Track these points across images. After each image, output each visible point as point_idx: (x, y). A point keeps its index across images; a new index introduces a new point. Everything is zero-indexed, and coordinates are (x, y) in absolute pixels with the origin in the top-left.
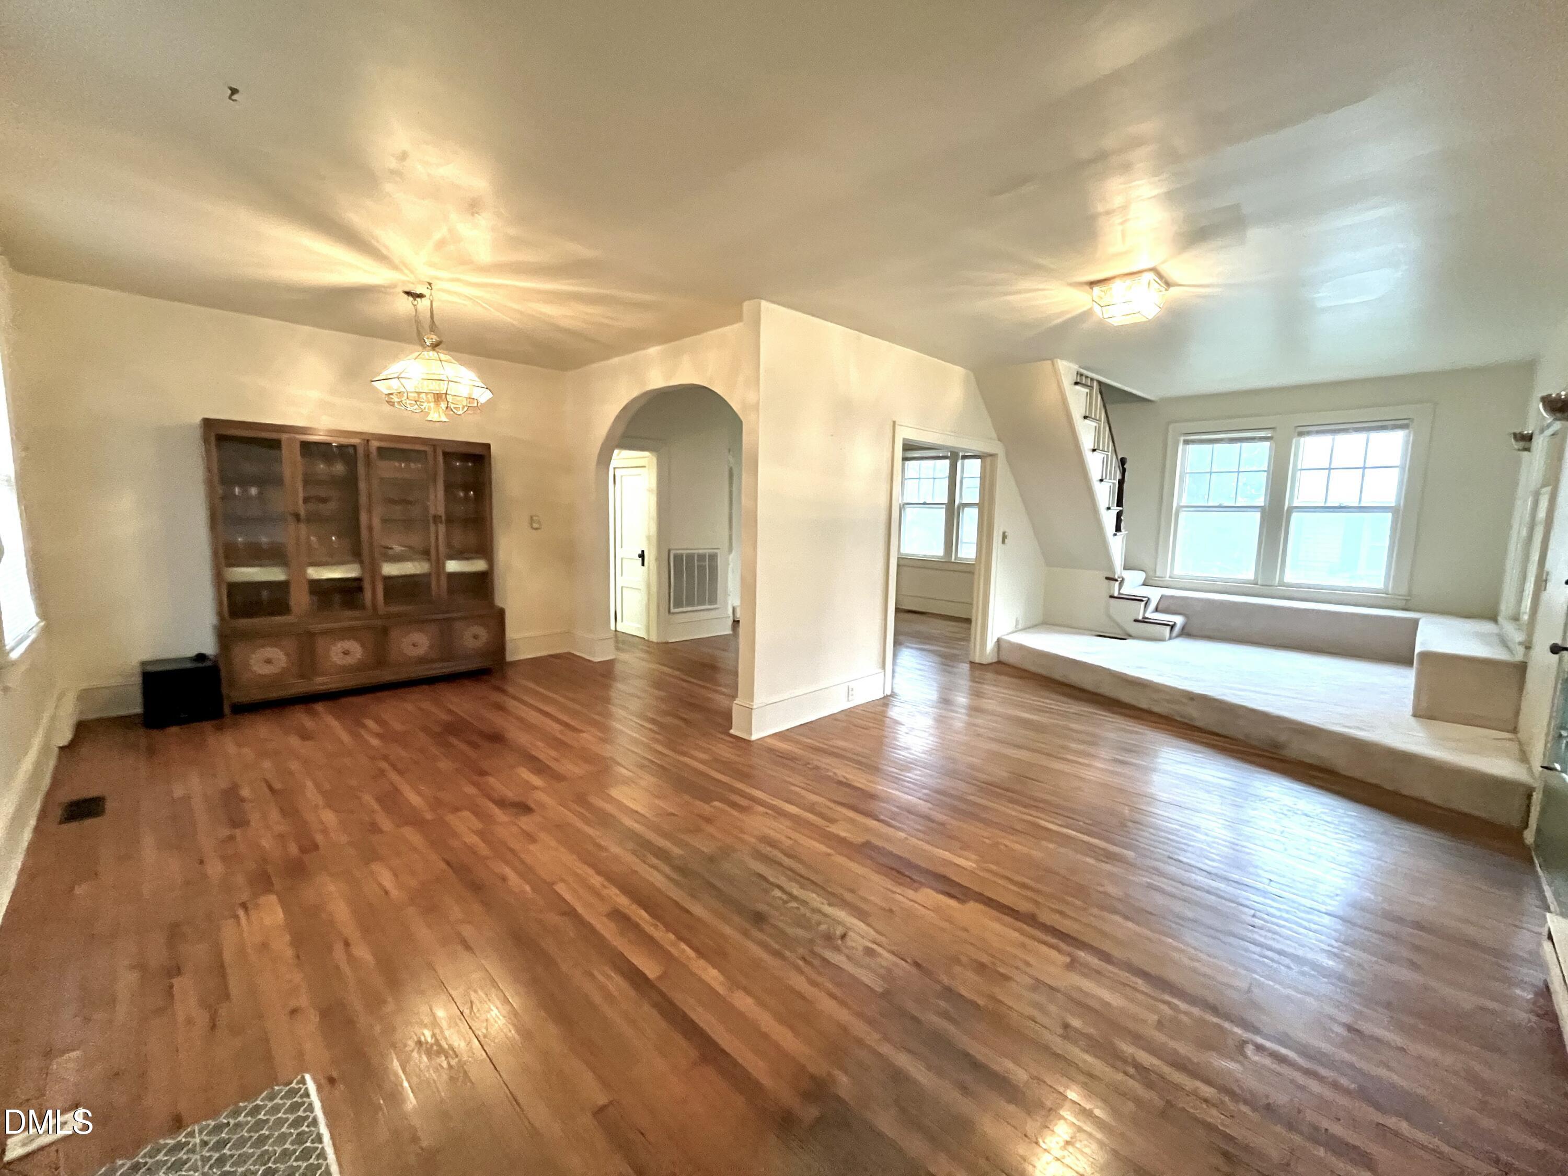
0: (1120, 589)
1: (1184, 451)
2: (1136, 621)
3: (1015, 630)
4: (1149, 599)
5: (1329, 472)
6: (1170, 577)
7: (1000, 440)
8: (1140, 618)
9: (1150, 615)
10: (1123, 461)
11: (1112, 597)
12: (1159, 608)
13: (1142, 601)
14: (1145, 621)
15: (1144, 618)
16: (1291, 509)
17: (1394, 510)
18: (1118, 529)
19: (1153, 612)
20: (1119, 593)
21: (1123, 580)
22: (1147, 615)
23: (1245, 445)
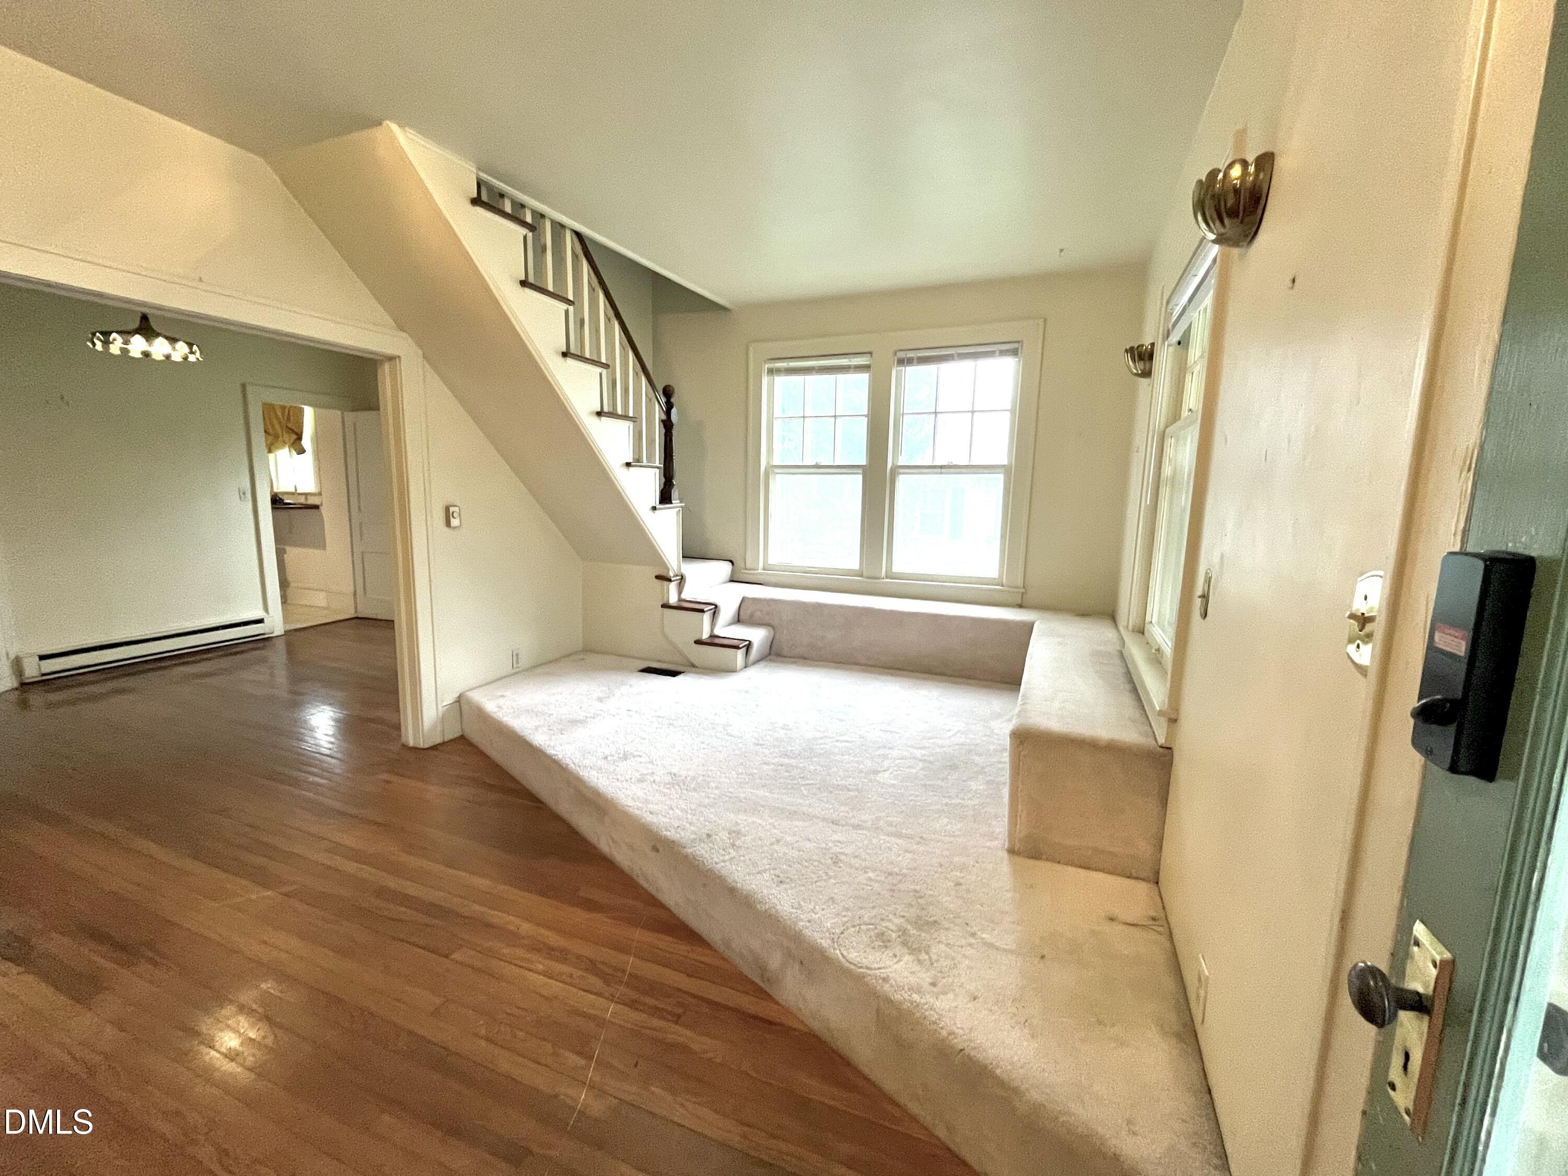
0: (680, 592)
1: (771, 386)
2: (699, 642)
3: (511, 671)
4: (716, 606)
5: (936, 416)
6: (764, 569)
7: (402, 328)
8: (705, 636)
9: (725, 630)
10: (668, 393)
11: (666, 606)
12: (742, 617)
13: (702, 611)
14: (713, 642)
15: (713, 636)
16: (896, 470)
17: (1006, 469)
18: (665, 497)
19: (731, 624)
20: (680, 600)
21: (683, 578)
22: (717, 632)
23: (842, 377)
